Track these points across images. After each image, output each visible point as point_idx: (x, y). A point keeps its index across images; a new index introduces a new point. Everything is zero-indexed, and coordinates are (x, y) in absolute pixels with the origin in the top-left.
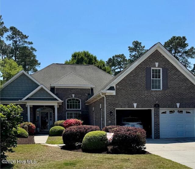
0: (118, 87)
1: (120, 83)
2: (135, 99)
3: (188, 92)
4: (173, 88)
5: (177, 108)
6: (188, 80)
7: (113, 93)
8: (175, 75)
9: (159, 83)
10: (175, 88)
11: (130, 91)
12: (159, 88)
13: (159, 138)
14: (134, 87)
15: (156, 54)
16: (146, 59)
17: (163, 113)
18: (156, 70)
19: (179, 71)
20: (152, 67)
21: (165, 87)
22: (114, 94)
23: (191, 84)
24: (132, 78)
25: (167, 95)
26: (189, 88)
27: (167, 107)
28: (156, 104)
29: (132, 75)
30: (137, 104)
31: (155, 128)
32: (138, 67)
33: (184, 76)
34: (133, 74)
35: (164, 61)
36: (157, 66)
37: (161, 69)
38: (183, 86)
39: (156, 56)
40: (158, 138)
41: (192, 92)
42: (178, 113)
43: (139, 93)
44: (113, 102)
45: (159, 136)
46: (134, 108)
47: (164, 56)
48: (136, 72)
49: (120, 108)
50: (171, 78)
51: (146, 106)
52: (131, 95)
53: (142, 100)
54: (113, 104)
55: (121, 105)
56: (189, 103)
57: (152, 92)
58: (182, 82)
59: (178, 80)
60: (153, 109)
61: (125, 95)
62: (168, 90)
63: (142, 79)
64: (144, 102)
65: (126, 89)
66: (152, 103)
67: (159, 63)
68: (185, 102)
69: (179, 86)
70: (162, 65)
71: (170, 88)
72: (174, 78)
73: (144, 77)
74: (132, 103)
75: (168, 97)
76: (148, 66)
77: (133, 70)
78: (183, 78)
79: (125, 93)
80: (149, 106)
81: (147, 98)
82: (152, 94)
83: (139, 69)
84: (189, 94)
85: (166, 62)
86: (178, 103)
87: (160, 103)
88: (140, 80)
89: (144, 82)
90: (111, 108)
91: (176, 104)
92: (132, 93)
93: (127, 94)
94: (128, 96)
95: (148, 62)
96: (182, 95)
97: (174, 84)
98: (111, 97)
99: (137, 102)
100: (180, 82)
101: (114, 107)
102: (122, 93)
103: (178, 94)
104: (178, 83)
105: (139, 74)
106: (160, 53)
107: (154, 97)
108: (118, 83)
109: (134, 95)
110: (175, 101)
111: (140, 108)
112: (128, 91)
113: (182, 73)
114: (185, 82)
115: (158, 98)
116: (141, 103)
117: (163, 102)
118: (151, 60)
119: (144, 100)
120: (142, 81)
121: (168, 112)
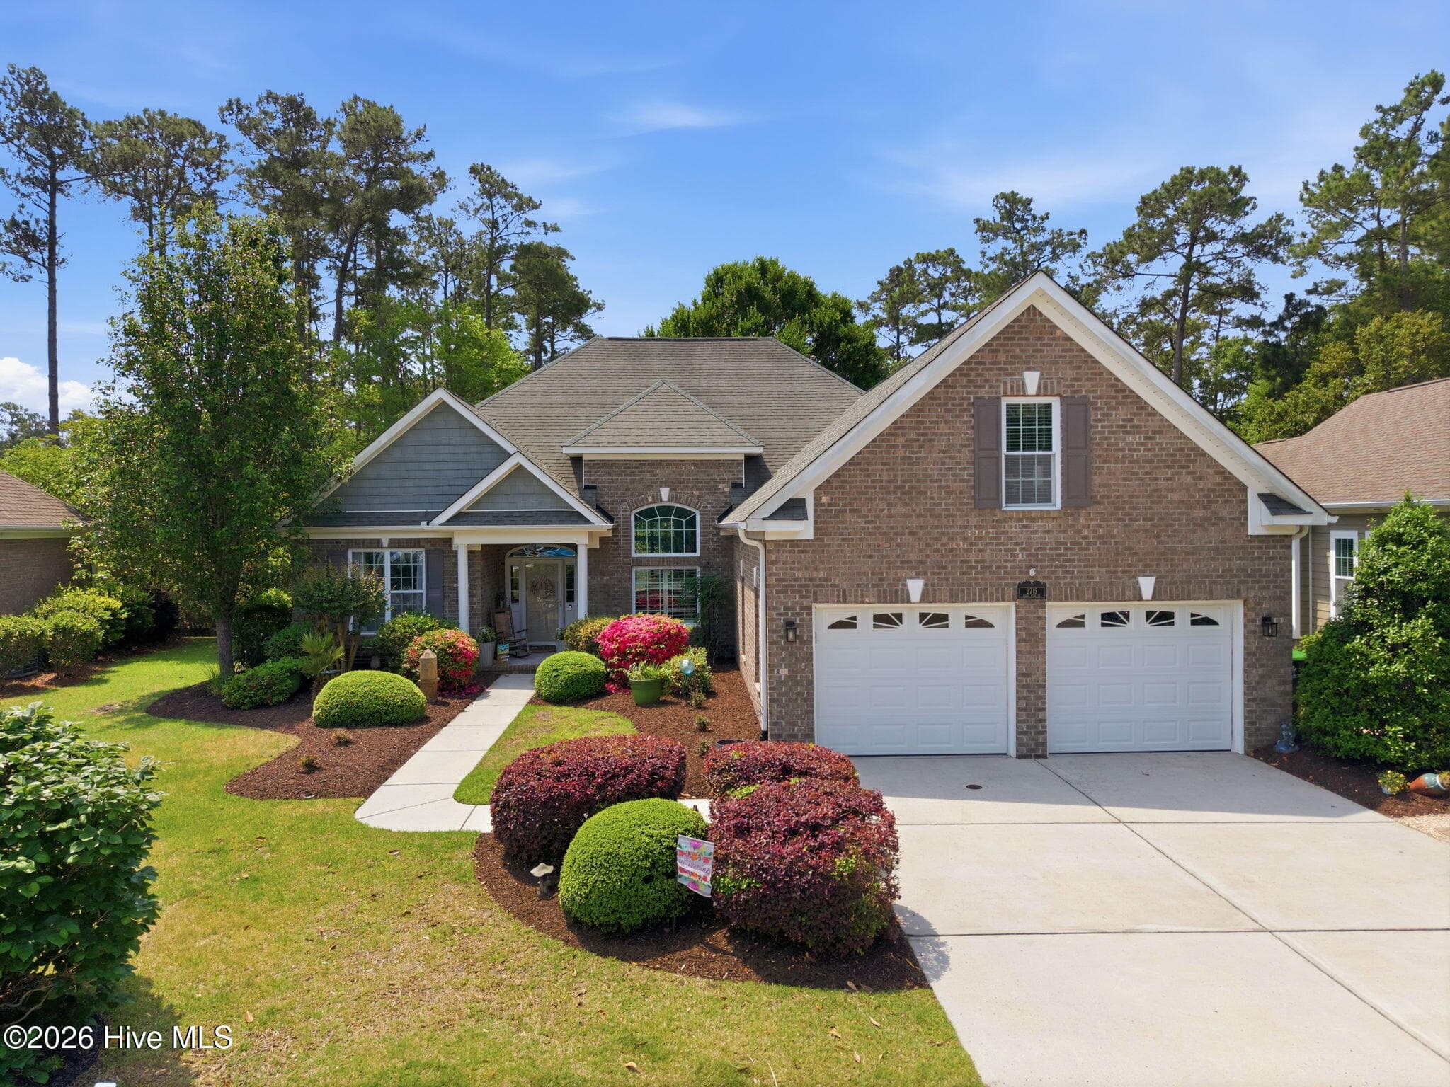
0: (825, 499)
1: (837, 482)
2: (913, 557)
3: (1203, 518)
4: (1118, 497)
5: (1141, 599)
6: (1204, 454)
8: (1128, 433)
9: (1047, 472)
10: (1131, 497)
11: (890, 516)
12: (1047, 498)
13: (1043, 756)
14: (911, 500)
15: (1026, 327)
16: (972, 357)
17: (1067, 624)
18: (1030, 408)
19: (1153, 413)
20: (1005, 395)
21: (1078, 495)
22: (809, 535)
23: (1218, 479)
24: (900, 452)
25: (1086, 532)
26: (1205, 496)
27: (1089, 594)
28: (1027, 583)
29: (900, 440)
30: (926, 585)
31: (1023, 703)
32: (932, 399)
33: (1182, 436)
34: (903, 435)
35: (1071, 362)
36: (1032, 387)
37: (1056, 403)
38: (1172, 491)
39: (1027, 339)
40: (1038, 757)
41: (1221, 519)
42: (1147, 625)
43: (936, 527)
44: (800, 575)
45: (1044, 744)
46: (909, 601)
47: (1068, 339)
48: (922, 422)
49: (839, 602)
50: (1107, 450)
51: (975, 594)
52: (892, 539)
53: (951, 562)
54: (800, 586)
55: (844, 592)
56: (1207, 576)
57: (1005, 520)
58: (1168, 467)
59: (1149, 455)
60: (1013, 604)
61: (860, 540)
62: (1093, 509)
63: (951, 458)
64: (963, 573)
65: (869, 510)
66: (1004, 579)
67: (1042, 374)
68: (1185, 571)
69: (1155, 491)
70: (1059, 383)
71: (1102, 497)
72: (1120, 450)
73: (965, 446)
74: (899, 580)
75: (1090, 543)
76: (983, 393)
77: (903, 416)
78: (1172, 444)
79: (863, 528)
80: (992, 594)
81: (981, 550)
82: (1003, 533)
83: (938, 405)
84: (1206, 530)
85: (1079, 368)
86: (1144, 573)
87: (1049, 578)
88: (943, 464)
89: (965, 469)
90: (790, 604)
91: (1138, 583)
92: (900, 530)
93: (870, 534)
94: (879, 546)
95: (983, 369)
96: (1169, 536)
97: (1125, 479)
98: (790, 552)
99: (925, 573)
100: (1157, 468)
101: (807, 597)
102: (846, 528)
103: (1146, 531)
104: (1146, 473)
105: (935, 434)
106: (1048, 321)
107: (1017, 544)
108: (828, 481)
109: (907, 539)
110: (1130, 565)
111: (940, 601)
112: (877, 516)
113: (1167, 421)
114: (1183, 467)
115: (1036, 549)
116: (947, 579)
117: (1067, 572)
118: (1002, 357)
119: (962, 562)
120: (950, 469)
121: (1093, 621)
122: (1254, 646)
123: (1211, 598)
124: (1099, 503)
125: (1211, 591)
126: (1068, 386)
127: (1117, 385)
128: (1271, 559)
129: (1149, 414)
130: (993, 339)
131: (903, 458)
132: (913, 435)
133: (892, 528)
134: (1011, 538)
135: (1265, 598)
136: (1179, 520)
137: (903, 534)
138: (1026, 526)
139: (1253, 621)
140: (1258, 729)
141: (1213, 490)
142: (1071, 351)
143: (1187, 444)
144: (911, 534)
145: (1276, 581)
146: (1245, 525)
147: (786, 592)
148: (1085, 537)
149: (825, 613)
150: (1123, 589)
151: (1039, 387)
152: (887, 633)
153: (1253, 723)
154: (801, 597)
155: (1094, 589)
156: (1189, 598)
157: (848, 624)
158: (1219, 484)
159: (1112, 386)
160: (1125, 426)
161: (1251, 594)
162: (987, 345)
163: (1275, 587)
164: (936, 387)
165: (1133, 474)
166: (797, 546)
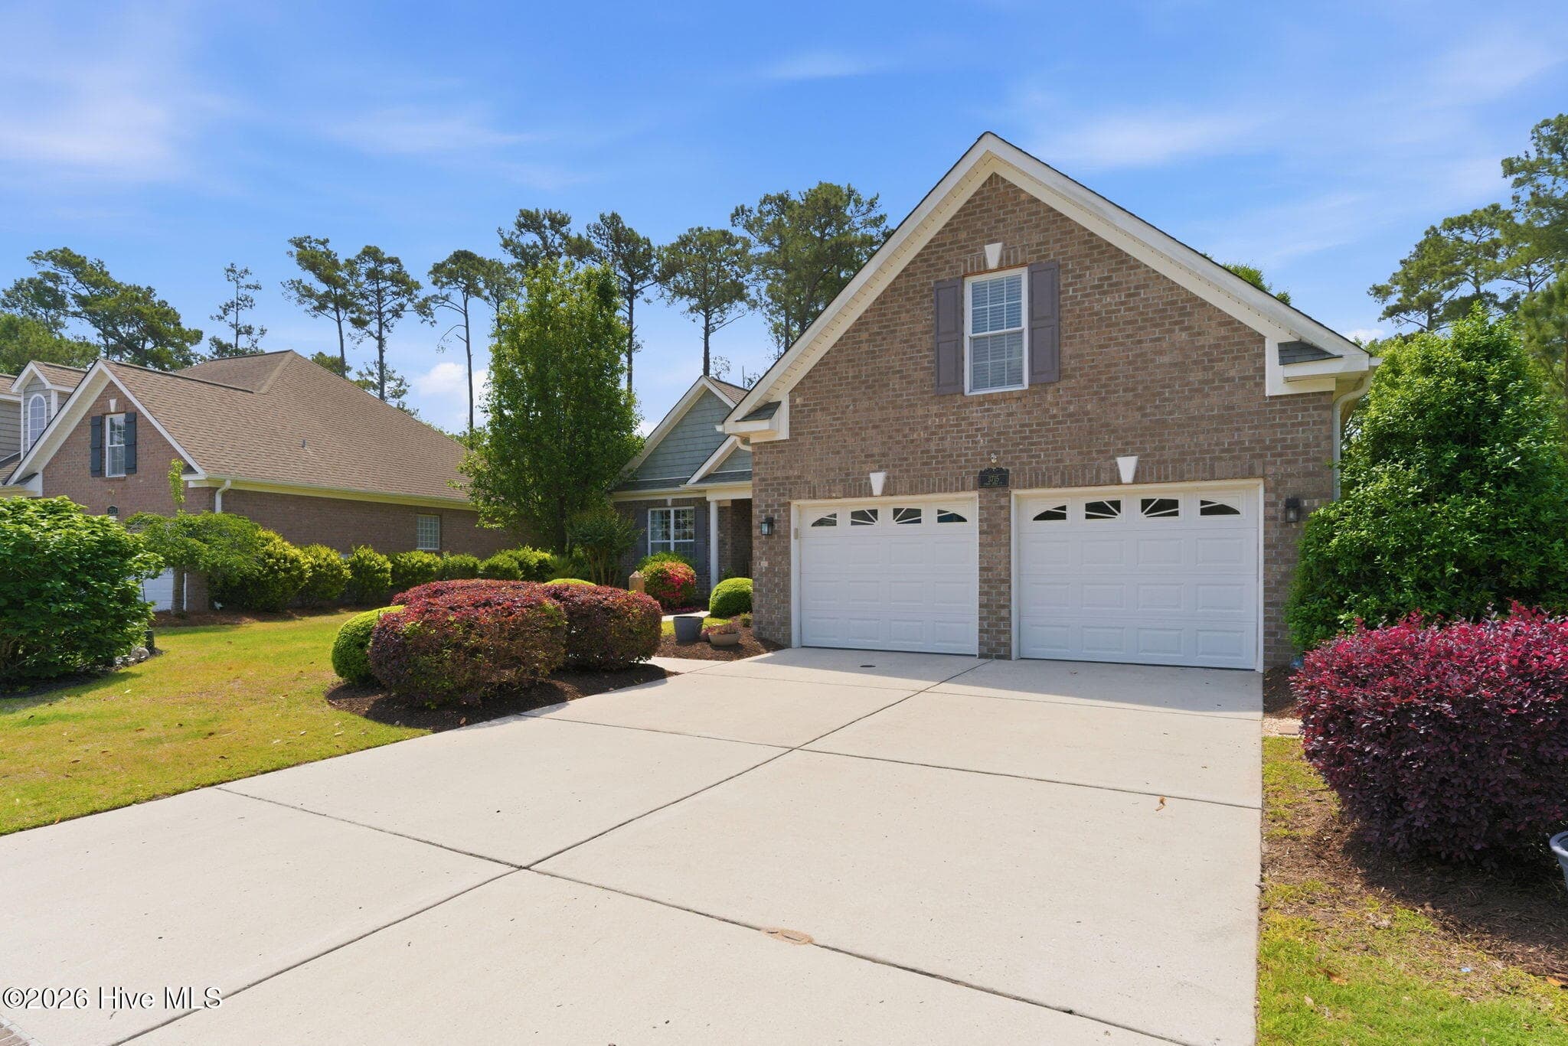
0: (798, 401)
1: (808, 383)
2: (876, 450)
3: (1202, 382)
4: (1092, 367)
5: (1122, 482)
6: (1204, 304)
7: (779, 427)
8: (1105, 293)
10: (1107, 366)
11: (855, 411)
14: (874, 393)
15: (989, 197)
16: (932, 241)
17: (1047, 516)
18: (997, 285)
19: (1137, 265)
20: (967, 274)
21: (1046, 370)
22: (783, 434)
23: (1223, 331)
24: (865, 347)
25: (1054, 411)
26: (1205, 354)
27: (1057, 479)
28: (989, 471)
29: (864, 336)
30: (888, 478)
31: (984, 599)
32: (895, 290)
33: (1173, 286)
34: (867, 330)
35: (1037, 226)
36: (993, 262)
37: (1023, 273)
38: (1161, 353)
39: (990, 210)
40: (999, 657)
41: (1228, 380)
42: (1143, 515)
43: (898, 419)
44: (779, 474)
45: (1007, 645)
46: (871, 495)
47: (1036, 201)
48: (885, 315)
49: (810, 498)
50: (1079, 316)
51: (934, 485)
52: (857, 434)
53: (913, 453)
54: (778, 484)
55: (814, 488)
56: (1207, 452)
57: (965, 405)
58: (1156, 326)
59: (1130, 315)
61: (829, 437)
62: (1064, 383)
63: (912, 347)
64: (926, 464)
65: (837, 407)
66: (965, 467)
67: (1005, 245)
68: (1177, 447)
69: (1137, 356)
70: (1023, 250)
71: (1074, 369)
72: (1097, 314)
73: (926, 333)
74: (863, 474)
75: (1060, 423)
76: (943, 276)
77: (867, 311)
78: (1160, 297)
79: (831, 425)
80: (951, 484)
81: (942, 439)
82: (964, 419)
83: (900, 295)
84: (1208, 395)
85: (1047, 230)
86: (1124, 453)
87: (1012, 464)
88: (904, 354)
89: (926, 356)
90: (770, 501)
91: (1116, 464)
92: (864, 425)
93: (838, 430)
94: (845, 441)
95: (943, 251)
96: (1156, 407)
97: (1101, 347)
98: (771, 452)
99: (887, 466)
100: (1141, 328)
101: (784, 495)
102: (817, 427)
103: (1127, 404)
104: (1128, 336)
105: (896, 325)
106: (1012, 186)
107: (977, 430)
108: (801, 383)
109: (871, 432)
110: (1106, 444)
111: (902, 493)
112: (843, 413)
113: (1154, 271)
114: (1176, 323)
115: (999, 434)
116: (908, 471)
117: (1033, 457)
118: (963, 235)
119: (922, 452)
120: (911, 358)
121: (1076, 512)
122: (1275, 535)
123: (1213, 478)
124: (1070, 377)
125: (1212, 468)
126: (1033, 252)
127: (1091, 242)
128: (1301, 424)
129: (1132, 268)
130: (954, 218)
131: (867, 353)
132: (876, 330)
133: (857, 423)
134: (972, 424)
135: (1290, 475)
136: (1169, 387)
137: (867, 428)
138: (988, 410)
139: (1274, 504)
140: (1277, 641)
141: (1218, 346)
142: (1037, 213)
143: (1179, 295)
144: (875, 427)
145: (1307, 453)
146: (1261, 385)
147: (767, 490)
148: (1054, 416)
149: (804, 512)
150: (1098, 472)
151: (1001, 259)
152: (863, 529)
153: (1274, 634)
154: (779, 495)
155: (1063, 474)
156: (1182, 479)
158: (1225, 338)
159: (1085, 242)
160: (1101, 286)
161: (1271, 470)
162: (947, 225)
163: (1307, 460)
164: (898, 277)
165: (1111, 339)
166: (776, 447)
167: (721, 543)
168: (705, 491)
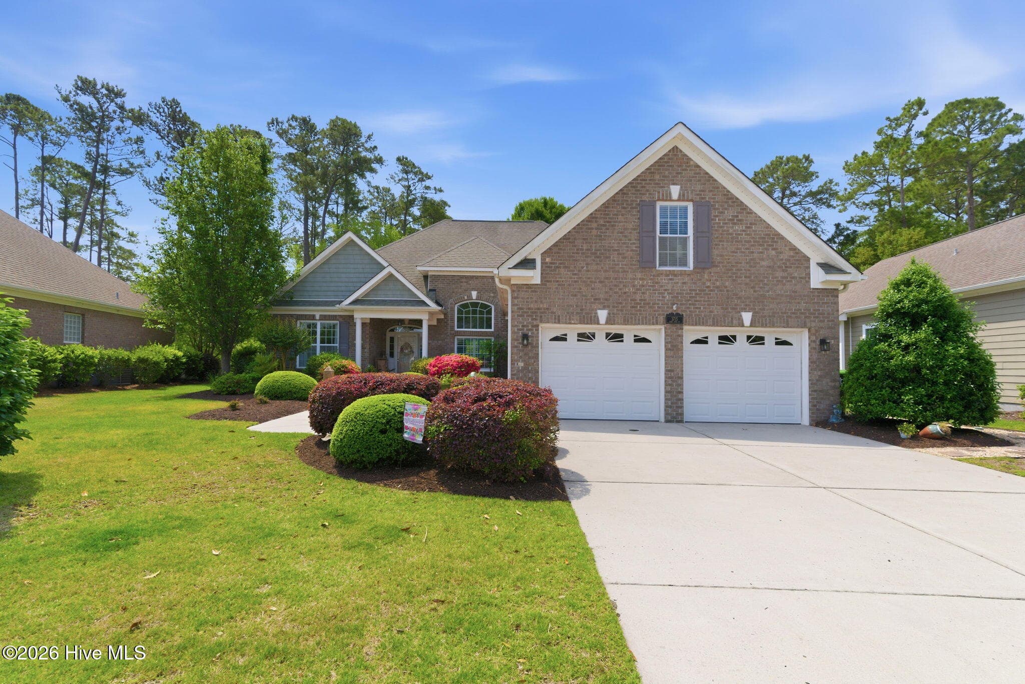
0: (548, 260)
1: (555, 250)
2: (602, 296)
3: (782, 277)
4: (728, 263)
5: (743, 326)
6: (783, 238)
7: (534, 276)
8: (735, 224)
9: (685, 248)
10: (737, 263)
12: (684, 263)
13: (681, 421)
14: (601, 261)
15: (672, 159)
16: (638, 176)
17: (698, 342)
18: (674, 209)
19: (751, 212)
20: (659, 200)
21: (704, 262)
22: (537, 280)
23: (792, 253)
25: (708, 284)
26: (784, 264)
27: (711, 323)
28: (672, 314)
29: (594, 225)
30: (609, 314)
31: (669, 388)
32: (614, 201)
33: (768, 226)
34: (596, 222)
35: (699, 181)
36: (675, 195)
37: (690, 207)
38: (763, 260)
39: (672, 166)
40: (678, 422)
41: (793, 278)
42: (747, 344)
43: (616, 279)
44: (532, 306)
45: (682, 414)
46: (598, 323)
47: (698, 166)
48: (608, 214)
49: (555, 323)
50: (722, 234)
51: (639, 320)
52: (588, 285)
53: (625, 300)
54: (532, 313)
55: (559, 316)
56: (785, 313)
57: (658, 275)
58: (761, 245)
59: (748, 238)
60: (663, 327)
61: (569, 285)
62: (714, 270)
63: (625, 236)
64: (633, 307)
65: (575, 267)
66: (658, 311)
67: (681, 187)
68: (771, 309)
69: (751, 259)
70: (692, 192)
71: (719, 263)
72: (731, 234)
73: (635, 229)
74: (593, 310)
75: (711, 290)
76: (646, 198)
77: (596, 210)
78: (762, 231)
79: (571, 278)
80: (650, 320)
81: (643, 293)
82: (657, 283)
83: (617, 204)
84: (784, 285)
85: (705, 184)
86: (745, 310)
87: (685, 311)
88: (621, 240)
89: (634, 243)
90: (525, 324)
91: (741, 316)
92: (593, 280)
93: (575, 282)
94: (580, 289)
95: (645, 184)
96: (761, 288)
97: (733, 252)
98: (526, 291)
99: (609, 307)
100: (753, 246)
101: (536, 319)
102: (561, 278)
103: (746, 284)
104: (747, 249)
105: (615, 222)
106: (686, 155)
107: (666, 290)
108: (550, 249)
109: (598, 285)
110: (736, 305)
111: (618, 324)
112: (579, 271)
113: (759, 217)
114: (770, 245)
115: (677, 293)
116: (622, 311)
117: (697, 308)
118: (657, 177)
119: (631, 300)
120: (624, 243)
121: (713, 340)
122: (815, 357)
123: (788, 327)
124: (717, 266)
125: (787, 321)
126: (698, 195)
127: (728, 195)
128: (826, 303)
129: (749, 213)
130: (652, 166)
131: (596, 236)
132: (602, 222)
133: (589, 278)
134: (662, 286)
135: (822, 328)
136: (767, 278)
137: (595, 282)
138: (671, 279)
139: (814, 341)
140: (818, 410)
141: (789, 260)
142: (699, 173)
143: (771, 231)
144: (601, 282)
145: (828, 318)
146: (809, 282)
147: (524, 316)
148: (708, 287)
149: (547, 331)
150: (732, 319)
151: (680, 195)
152: (585, 344)
153: (815, 406)
154: (533, 319)
155: (714, 318)
156: (773, 326)
157: (562, 338)
158: (793, 257)
159: (725, 195)
160: (733, 220)
161: (813, 324)
162: (647, 169)
163: (828, 321)
164: (617, 193)
165: (738, 249)
166: (531, 288)
167: (363, 348)
168: (353, 311)
